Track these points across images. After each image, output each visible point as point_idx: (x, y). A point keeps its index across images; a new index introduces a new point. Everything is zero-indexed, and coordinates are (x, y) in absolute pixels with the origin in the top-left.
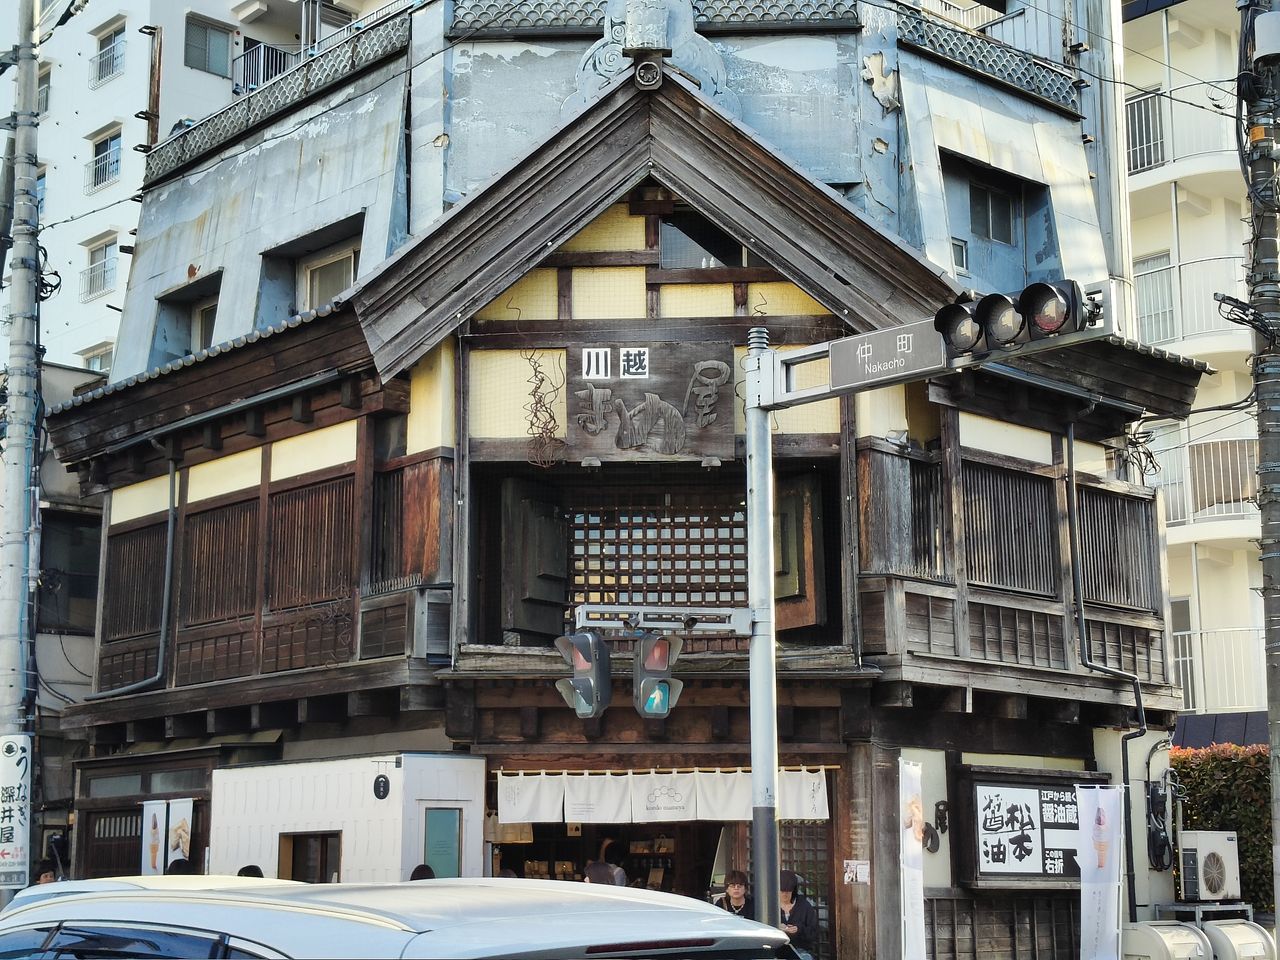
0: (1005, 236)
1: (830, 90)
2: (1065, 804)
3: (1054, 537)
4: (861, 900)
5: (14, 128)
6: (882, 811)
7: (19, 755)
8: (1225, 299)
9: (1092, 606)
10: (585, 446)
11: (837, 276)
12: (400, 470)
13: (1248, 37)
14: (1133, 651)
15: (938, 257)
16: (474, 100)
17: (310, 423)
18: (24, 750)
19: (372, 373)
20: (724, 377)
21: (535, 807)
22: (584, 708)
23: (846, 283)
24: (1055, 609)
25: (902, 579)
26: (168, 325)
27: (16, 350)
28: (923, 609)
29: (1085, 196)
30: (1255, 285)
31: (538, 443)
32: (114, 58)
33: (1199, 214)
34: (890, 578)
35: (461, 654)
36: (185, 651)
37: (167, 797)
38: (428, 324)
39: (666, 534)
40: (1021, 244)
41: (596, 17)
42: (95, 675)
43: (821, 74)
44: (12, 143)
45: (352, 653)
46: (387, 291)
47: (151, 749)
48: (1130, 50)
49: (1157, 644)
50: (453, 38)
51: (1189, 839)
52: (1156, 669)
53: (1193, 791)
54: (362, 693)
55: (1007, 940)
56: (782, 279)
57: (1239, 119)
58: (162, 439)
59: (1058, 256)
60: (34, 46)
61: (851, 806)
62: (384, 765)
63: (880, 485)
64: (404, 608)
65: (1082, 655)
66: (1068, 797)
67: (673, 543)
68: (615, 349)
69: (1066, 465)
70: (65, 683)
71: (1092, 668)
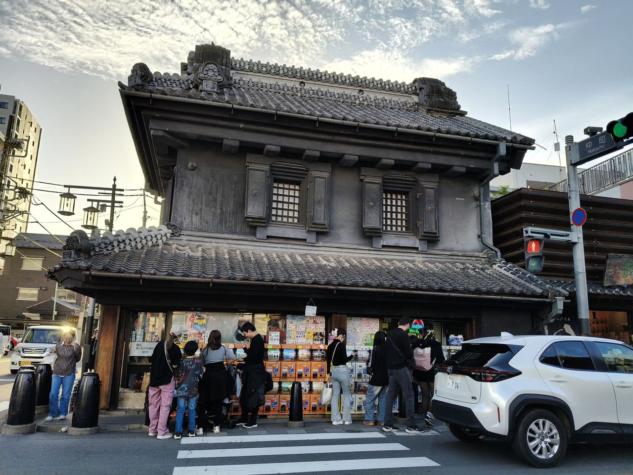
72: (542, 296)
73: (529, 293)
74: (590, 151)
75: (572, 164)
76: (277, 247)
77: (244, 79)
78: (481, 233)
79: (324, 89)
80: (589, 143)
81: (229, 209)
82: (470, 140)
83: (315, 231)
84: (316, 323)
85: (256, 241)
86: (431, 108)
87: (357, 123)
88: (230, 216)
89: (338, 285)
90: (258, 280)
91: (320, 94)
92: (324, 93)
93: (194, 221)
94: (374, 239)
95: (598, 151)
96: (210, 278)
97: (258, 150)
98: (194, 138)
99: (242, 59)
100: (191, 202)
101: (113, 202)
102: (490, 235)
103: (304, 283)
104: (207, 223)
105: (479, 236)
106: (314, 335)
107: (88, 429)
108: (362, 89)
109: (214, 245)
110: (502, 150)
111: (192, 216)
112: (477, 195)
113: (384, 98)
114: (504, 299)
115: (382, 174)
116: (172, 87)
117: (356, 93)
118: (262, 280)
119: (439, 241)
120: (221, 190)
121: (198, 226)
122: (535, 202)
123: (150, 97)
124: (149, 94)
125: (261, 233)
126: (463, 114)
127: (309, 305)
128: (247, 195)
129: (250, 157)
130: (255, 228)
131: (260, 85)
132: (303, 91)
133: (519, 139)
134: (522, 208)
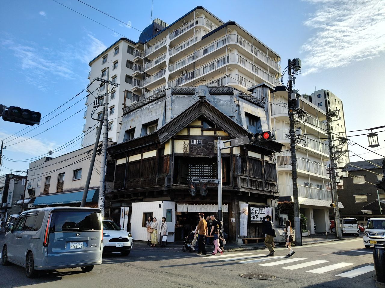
0: (253, 125)
1: (229, 103)
2: (263, 210)
3: (262, 169)
4: (233, 225)
5: (105, 105)
6: (237, 211)
7: (103, 200)
8: (286, 135)
9: (267, 180)
10: (192, 154)
11: (230, 130)
12: (163, 157)
13: (289, 97)
14: (273, 187)
15: (245, 127)
16: (176, 103)
17: (149, 150)
18: (103, 199)
19: (160, 143)
20: (213, 144)
21: (183, 210)
22: (193, 194)
23: (231, 131)
24: (262, 181)
25: (240, 175)
26: (126, 135)
27: (104, 138)
28: (243, 180)
29: (265, 119)
30: (291, 133)
31: (184, 153)
32: (114, 96)
33: (278, 122)
34: (238, 175)
35: (173, 185)
36: (128, 184)
37: (125, 207)
38: (168, 135)
39: (203, 168)
40: (256, 126)
41: (194, 91)
42: (113, 188)
43: (228, 100)
44: (104, 108)
45: (155, 185)
46: (162, 131)
47: (122, 199)
48: (271, 97)
49: (276, 186)
50: (173, 94)
51: (281, 216)
52: (276, 190)
53: (281, 208)
54: (157, 191)
55: (254, 231)
56: (222, 130)
57: (288, 108)
58: (125, 152)
59: (262, 128)
60: (108, 93)
61: (232, 210)
62: (160, 202)
63: (236, 161)
64: (164, 178)
65: (266, 188)
66: (263, 209)
67: (204, 169)
68: (196, 140)
69: (263, 159)
70: (108, 189)
71: (267, 189)
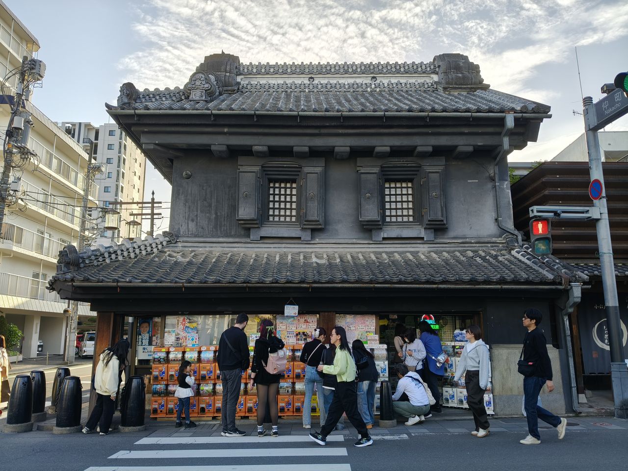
13: (12, 121)
57: (5, 141)
72: (553, 283)
73: (537, 280)
74: (607, 112)
75: (590, 130)
76: (271, 248)
77: (252, 83)
78: (498, 216)
79: (333, 81)
80: (605, 102)
81: (223, 214)
82: (470, 116)
83: (309, 228)
84: (307, 322)
85: (250, 243)
86: (447, 86)
87: (340, 113)
88: (224, 220)
89: (312, 283)
90: (230, 283)
91: (329, 86)
92: (334, 85)
93: (190, 227)
94: (374, 232)
95: (615, 110)
96: (181, 283)
97: (247, 152)
98: (185, 147)
99: (251, 63)
100: (187, 209)
101: (153, 214)
102: (510, 218)
103: (277, 282)
104: (203, 228)
105: (496, 220)
106: (297, 335)
107: (68, 428)
108: (375, 76)
109: (207, 249)
110: (510, 122)
111: (188, 223)
112: (492, 175)
113: (399, 81)
114: (504, 288)
115: (380, 162)
116: (162, 101)
117: (368, 81)
118: (233, 283)
119: (447, 228)
120: (215, 196)
121: (194, 232)
122: (562, 176)
123: (134, 113)
124: (133, 111)
125: (255, 235)
126: (486, 88)
127: (288, 304)
128: (238, 198)
129: (241, 160)
130: (248, 229)
131: (267, 87)
132: (311, 87)
133: (530, 107)
134: (546, 185)
